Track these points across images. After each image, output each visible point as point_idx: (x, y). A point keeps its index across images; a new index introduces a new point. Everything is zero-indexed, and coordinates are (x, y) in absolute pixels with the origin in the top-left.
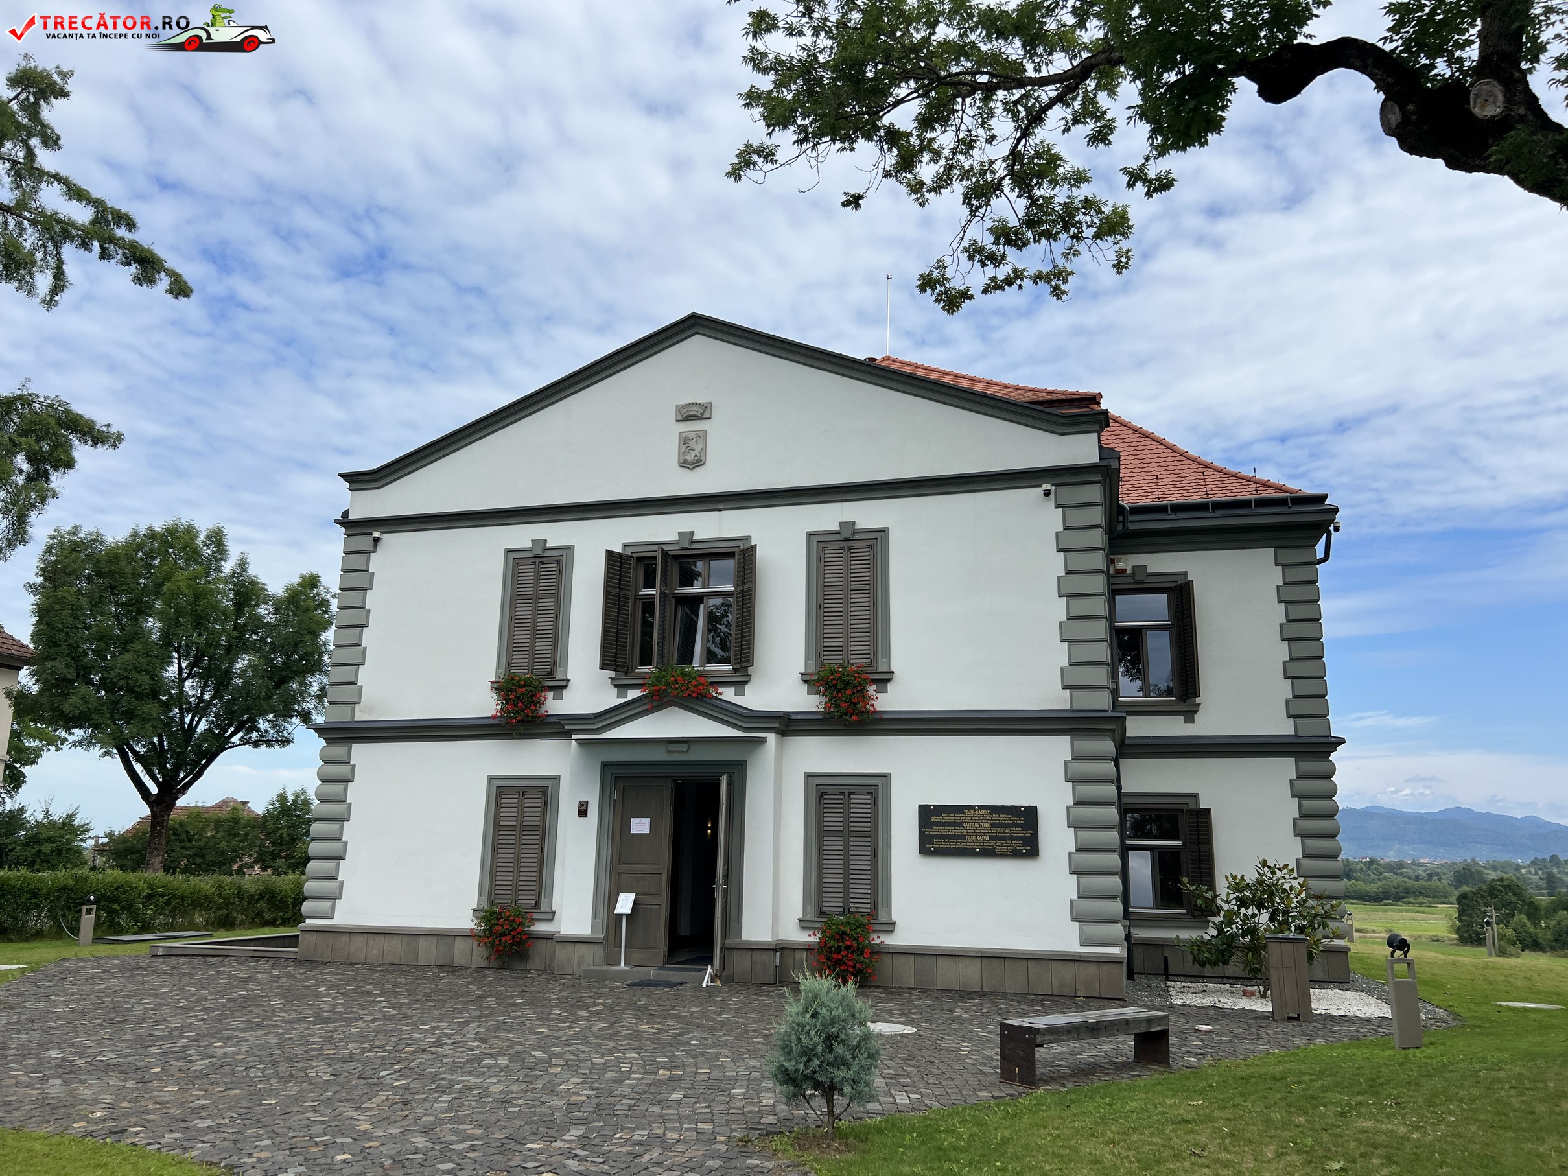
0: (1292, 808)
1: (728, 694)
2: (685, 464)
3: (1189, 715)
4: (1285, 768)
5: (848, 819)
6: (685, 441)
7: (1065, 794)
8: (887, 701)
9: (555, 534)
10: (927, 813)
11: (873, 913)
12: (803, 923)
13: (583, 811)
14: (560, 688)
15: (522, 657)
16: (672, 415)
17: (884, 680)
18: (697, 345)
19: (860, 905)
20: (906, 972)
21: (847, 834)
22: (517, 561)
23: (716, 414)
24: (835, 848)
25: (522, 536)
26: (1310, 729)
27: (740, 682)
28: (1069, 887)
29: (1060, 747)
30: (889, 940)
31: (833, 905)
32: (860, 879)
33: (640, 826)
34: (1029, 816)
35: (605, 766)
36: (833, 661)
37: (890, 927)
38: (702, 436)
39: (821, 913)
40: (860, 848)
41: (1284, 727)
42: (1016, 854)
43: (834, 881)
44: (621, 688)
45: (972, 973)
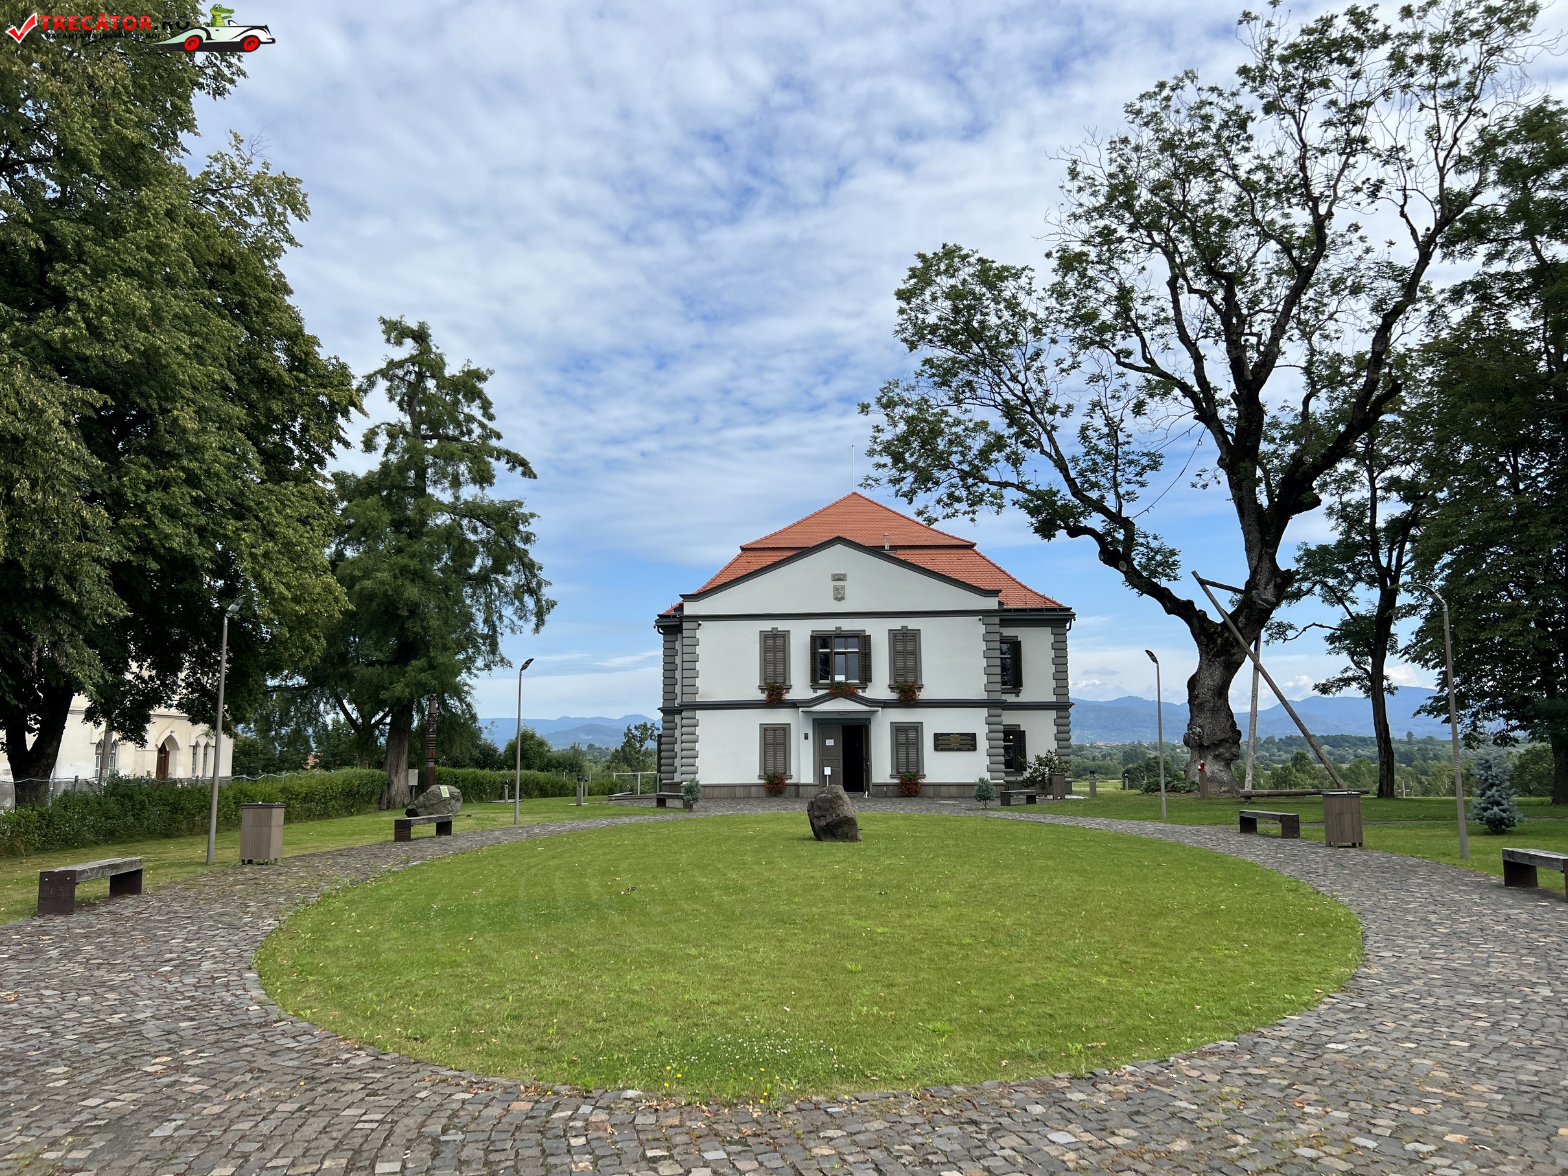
0: (1054, 730)
1: (860, 692)
2: (836, 599)
3: (1017, 694)
4: (1053, 714)
5: (907, 738)
6: (836, 589)
7: (986, 729)
8: (923, 695)
9: (782, 625)
10: (936, 736)
11: (918, 771)
12: (892, 776)
13: (806, 737)
14: (788, 689)
15: (770, 677)
16: (830, 577)
17: (920, 688)
18: (839, 548)
19: (913, 769)
20: (930, 791)
21: (907, 744)
22: (765, 636)
23: (848, 577)
24: (903, 749)
25: (767, 626)
26: (1062, 699)
27: (864, 689)
28: (987, 760)
29: (984, 712)
30: (924, 781)
31: (903, 769)
32: (912, 760)
33: (830, 742)
34: (973, 737)
35: (814, 720)
36: (900, 679)
37: (924, 776)
38: (843, 587)
39: (898, 772)
40: (912, 749)
41: (1053, 699)
42: (969, 750)
43: (903, 761)
44: (815, 689)
45: (953, 790)
